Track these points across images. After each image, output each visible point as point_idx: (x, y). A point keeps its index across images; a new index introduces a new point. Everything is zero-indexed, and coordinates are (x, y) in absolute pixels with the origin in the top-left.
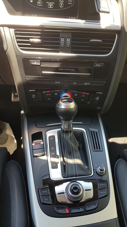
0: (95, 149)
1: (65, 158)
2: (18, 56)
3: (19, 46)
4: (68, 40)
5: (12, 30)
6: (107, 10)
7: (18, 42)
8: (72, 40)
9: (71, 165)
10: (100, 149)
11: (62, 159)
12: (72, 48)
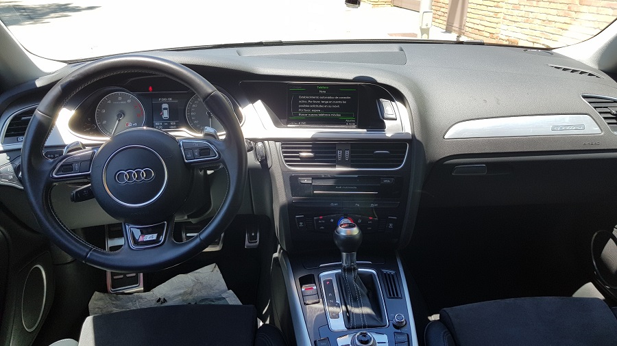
0: (390, 295)
1: (348, 306)
2: (284, 173)
3: (286, 161)
4: (347, 153)
5: (278, 144)
6: (394, 117)
7: (285, 157)
8: (351, 152)
9: (357, 315)
10: (397, 295)
11: (344, 307)
12: (352, 161)
